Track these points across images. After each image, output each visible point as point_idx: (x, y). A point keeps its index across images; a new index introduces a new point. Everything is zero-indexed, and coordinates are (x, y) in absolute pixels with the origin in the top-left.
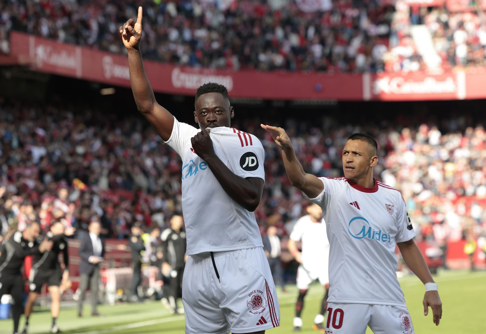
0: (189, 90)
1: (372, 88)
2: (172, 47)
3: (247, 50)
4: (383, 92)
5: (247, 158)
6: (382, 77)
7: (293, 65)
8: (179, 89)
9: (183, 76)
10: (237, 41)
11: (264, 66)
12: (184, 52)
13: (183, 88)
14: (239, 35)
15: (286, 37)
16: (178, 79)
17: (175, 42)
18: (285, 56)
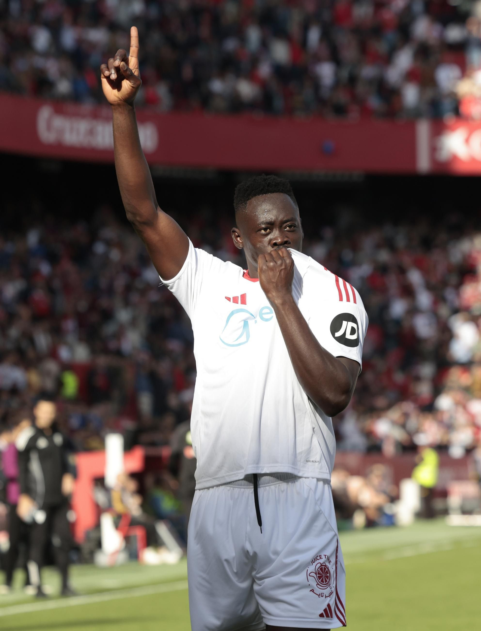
0: (72, 148)
1: (434, 149)
2: (39, 62)
3: (187, 72)
4: (455, 158)
5: (345, 323)
6: (452, 129)
7: (279, 103)
8: (50, 146)
9: (59, 122)
10: (167, 53)
11: (219, 104)
12: (63, 74)
13: (59, 145)
14: (171, 41)
15: (265, 45)
16: (49, 127)
17: (46, 55)
18: (264, 85)
